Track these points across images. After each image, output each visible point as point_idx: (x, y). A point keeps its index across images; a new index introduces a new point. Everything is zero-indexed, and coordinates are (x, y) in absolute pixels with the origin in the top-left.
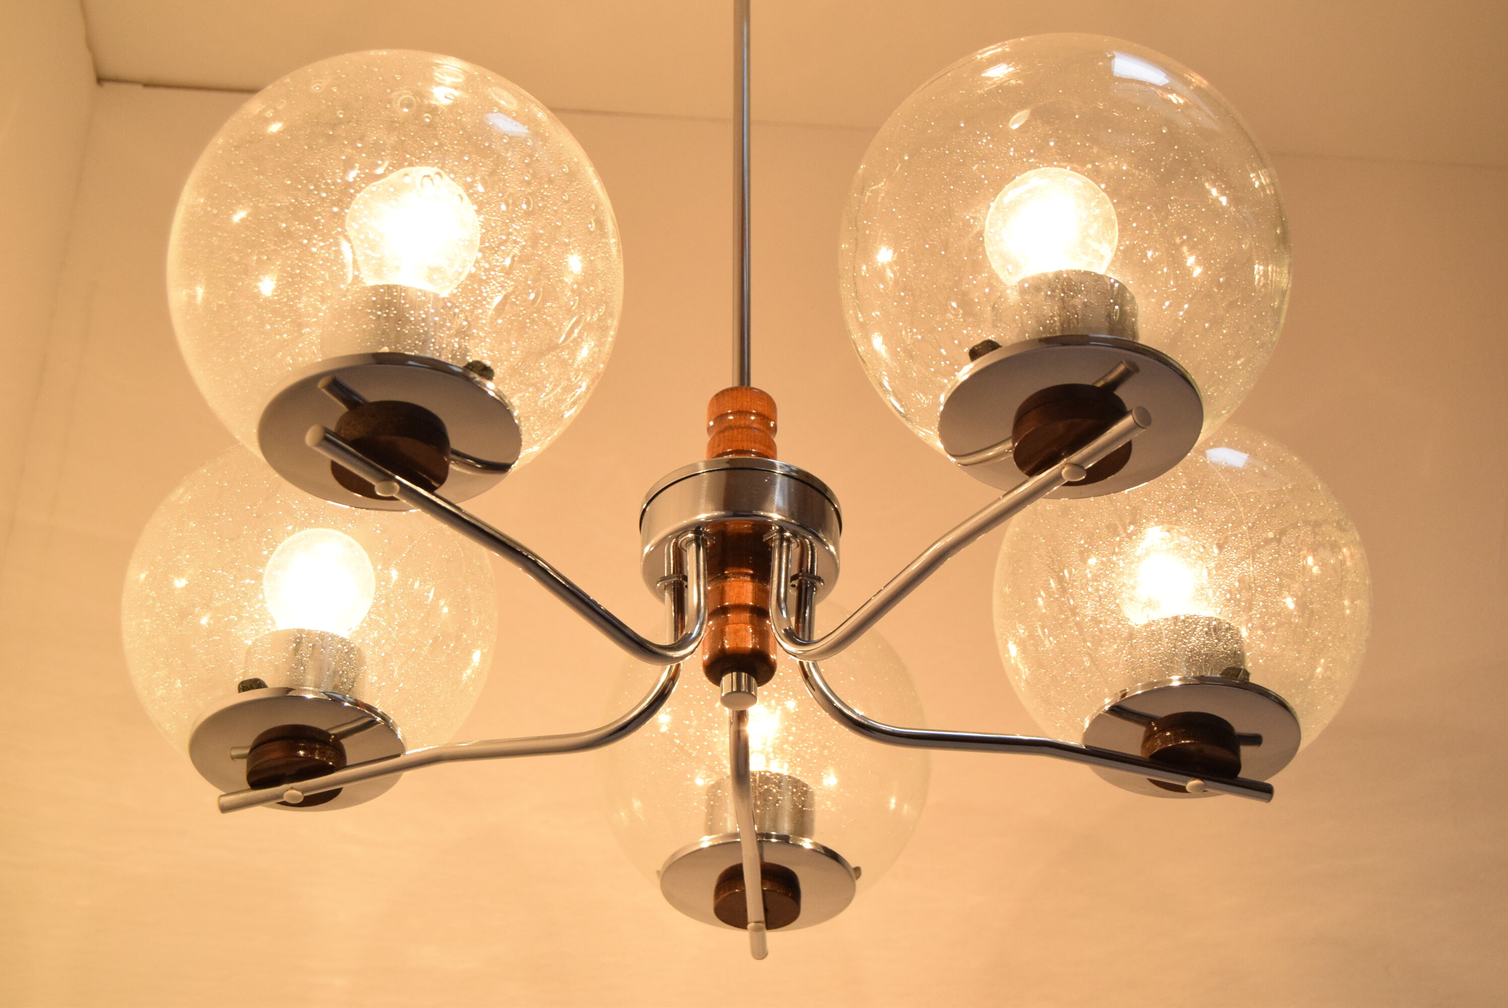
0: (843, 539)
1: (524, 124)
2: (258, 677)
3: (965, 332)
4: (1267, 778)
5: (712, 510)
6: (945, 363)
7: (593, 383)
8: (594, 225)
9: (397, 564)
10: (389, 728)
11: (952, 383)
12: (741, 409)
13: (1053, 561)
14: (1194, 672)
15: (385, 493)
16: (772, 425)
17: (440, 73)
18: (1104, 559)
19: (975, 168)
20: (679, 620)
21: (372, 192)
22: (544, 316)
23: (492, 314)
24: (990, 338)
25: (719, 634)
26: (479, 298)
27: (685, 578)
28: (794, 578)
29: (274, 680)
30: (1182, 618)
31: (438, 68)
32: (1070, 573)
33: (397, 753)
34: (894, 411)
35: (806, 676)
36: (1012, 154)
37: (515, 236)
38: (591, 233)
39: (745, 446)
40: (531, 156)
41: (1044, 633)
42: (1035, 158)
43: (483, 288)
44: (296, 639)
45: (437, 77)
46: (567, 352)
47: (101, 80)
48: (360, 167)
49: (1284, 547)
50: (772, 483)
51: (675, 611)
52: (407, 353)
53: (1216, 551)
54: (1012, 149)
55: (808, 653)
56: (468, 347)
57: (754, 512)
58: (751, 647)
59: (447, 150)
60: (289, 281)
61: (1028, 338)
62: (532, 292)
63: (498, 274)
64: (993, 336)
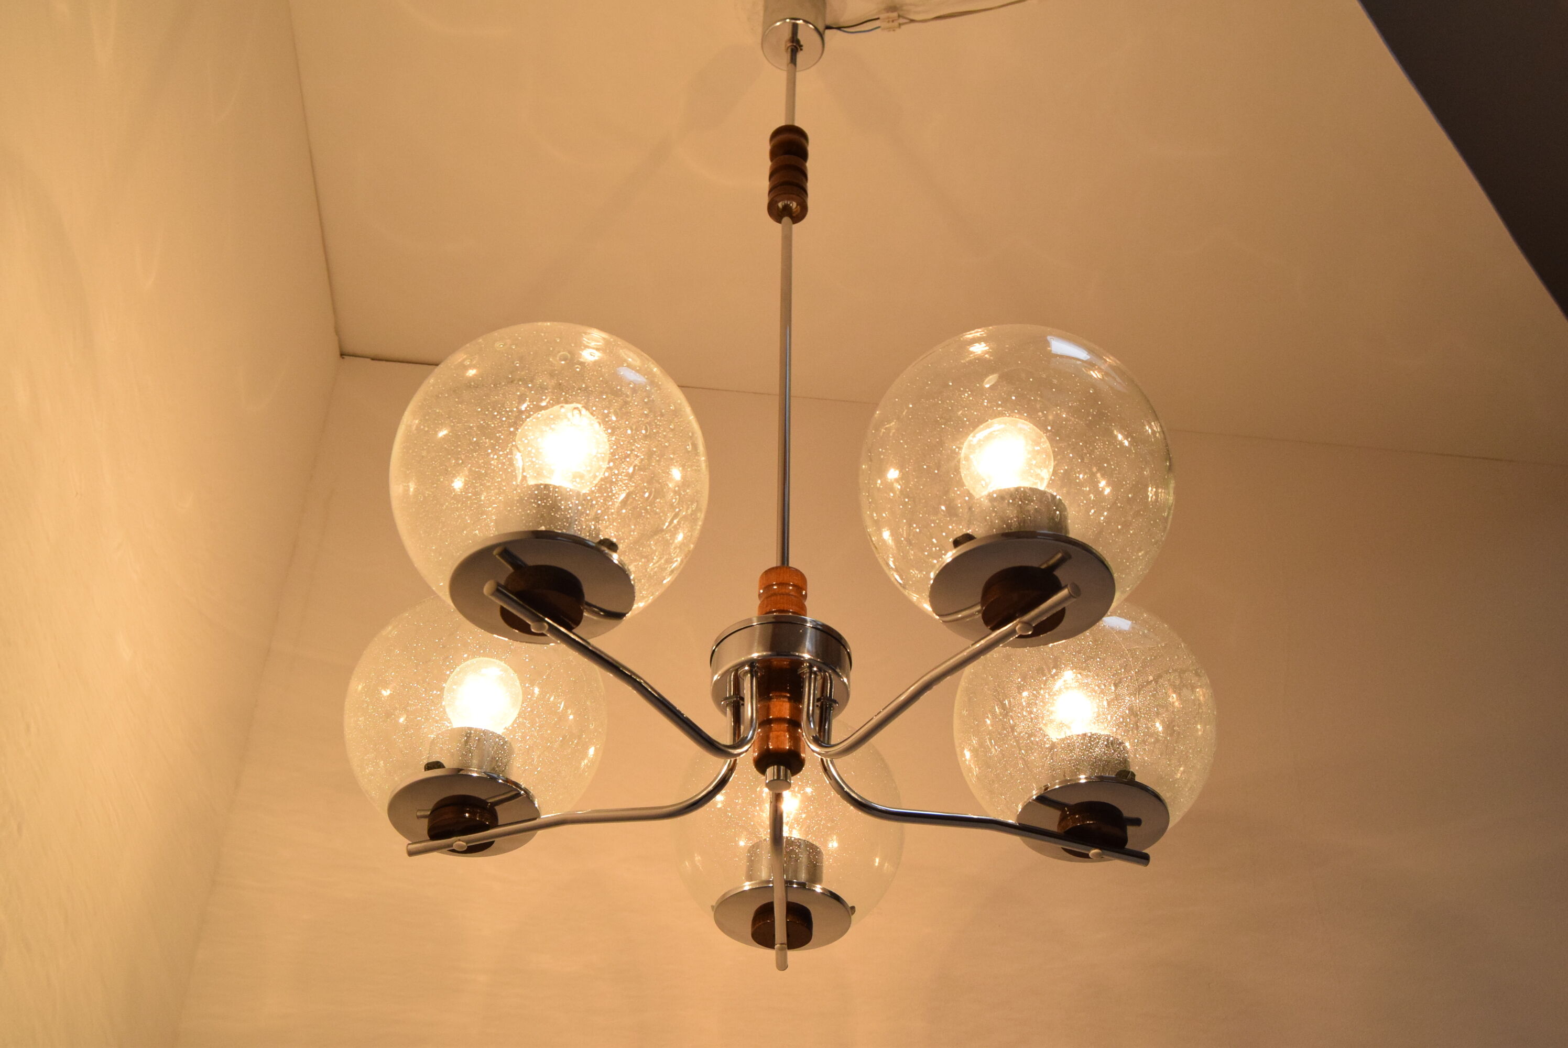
0: (853, 674)
1: (644, 376)
2: (438, 760)
3: (950, 527)
4: (1144, 849)
5: (763, 651)
6: (936, 549)
7: (686, 557)
8: (690, 446)
9: (539, 683)
10: (529, 798)
11: (940, 564)
12: (783, 582)
13: (998, 693)
14: (1097, 773)
15: (538, 631)
16: (804, 593)
17: (586, 338)
18: (1035, 692)
19: (960, 413)
20: (737, 727)
21: (538, 418)
22: (655, 509)
23: (618, 506)
24: (968, 532)
25: (765, 739)
26: (610, 494)
27: (743, 699)
28: (819, 700)
29: (450, 763)
30: (1089, 735)
31: (586, 335)
32: (1010, 702)
33: (535, 817)
34: (896, 583)
35: (826, 770)
36: (985, 404)
37: (637, 451)
38: (689, 452)
39: (786, 607)
40: (649, 397)
41: (991, 743)
42: (1002, 407)
43: (613, 487)
44: (467, 733)
45: (584, 340)
46: (669, 534)
47: (342, 355)
48: (530, 400)
49: (1160, 686)
50: (805, 633)
51: (734, 722)
52: (556, 531)
53: (1113, 688)
54: (986, 401)
55: (830, 753)
56: (601, 528)
57: (792, 653)
58: (788, 748)
59: (591, 391)
60: (476, 478)
61: (995, 533)
62: (647, 492)
63: (624, 478)
64: (970, 531)
